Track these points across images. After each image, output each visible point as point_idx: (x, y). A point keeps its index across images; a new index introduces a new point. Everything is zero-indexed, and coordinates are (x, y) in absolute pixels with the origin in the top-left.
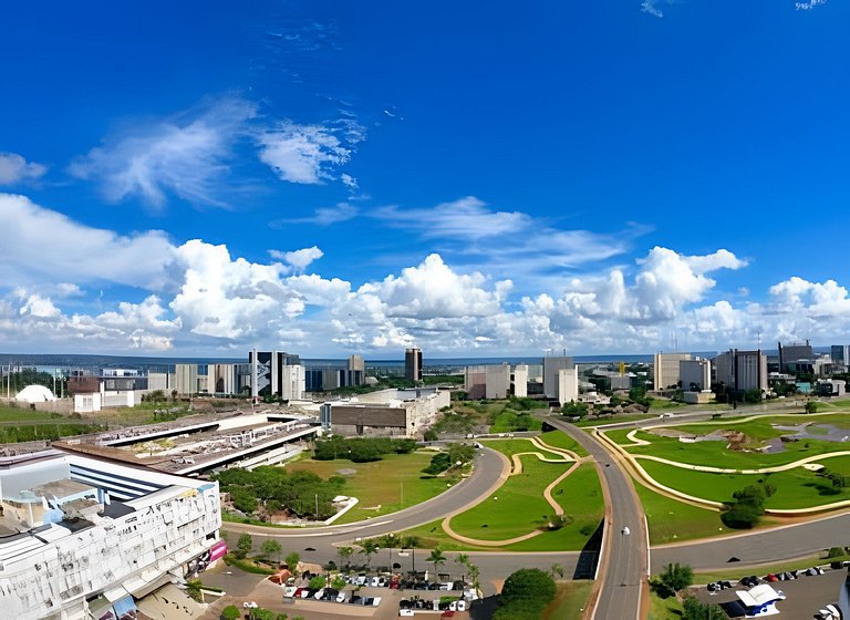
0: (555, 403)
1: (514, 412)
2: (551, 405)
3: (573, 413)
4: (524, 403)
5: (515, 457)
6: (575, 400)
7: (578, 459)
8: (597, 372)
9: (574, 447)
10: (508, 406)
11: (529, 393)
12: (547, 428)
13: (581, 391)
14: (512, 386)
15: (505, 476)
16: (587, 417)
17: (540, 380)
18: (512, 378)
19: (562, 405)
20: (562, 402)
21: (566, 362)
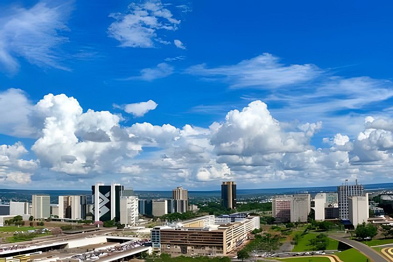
0: (349, 225)
1: (313, 234)
2: (346, 227)
3: (364, 233)
4: (323, 226)
6: (367, 223)
8: (385, 198)
10: (310, 228)
11: (325, 218)
12: (342, 247)
13: (372, 214)
14: (313, 211)
16: (377, 237)
17: (336, 206)
18: (313, 204)
19: (356, 227)
20: (355, 224)
21: (359, 190)
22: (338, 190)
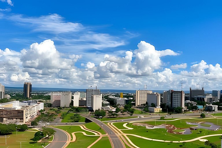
0: (91, 110)
1: (72, 114)
2: (90, 111)
3: (99, 114)
4: (77, 110)
5: (73, 134)
6: (100, 109)
7: (101, 135)
8: (111, 97)
9: (99, 129)
10: (70, 110)
11: (79, 106)
12: (87, 121)
13: (103, 105)
14: (72, 102)
15: (68, 142)
16: (105, 117)
17: (85, 99)
18: (73, 98)
19: (95, 111)
20: (94, 109)
21: (97, 92)
22: (86, 91)
